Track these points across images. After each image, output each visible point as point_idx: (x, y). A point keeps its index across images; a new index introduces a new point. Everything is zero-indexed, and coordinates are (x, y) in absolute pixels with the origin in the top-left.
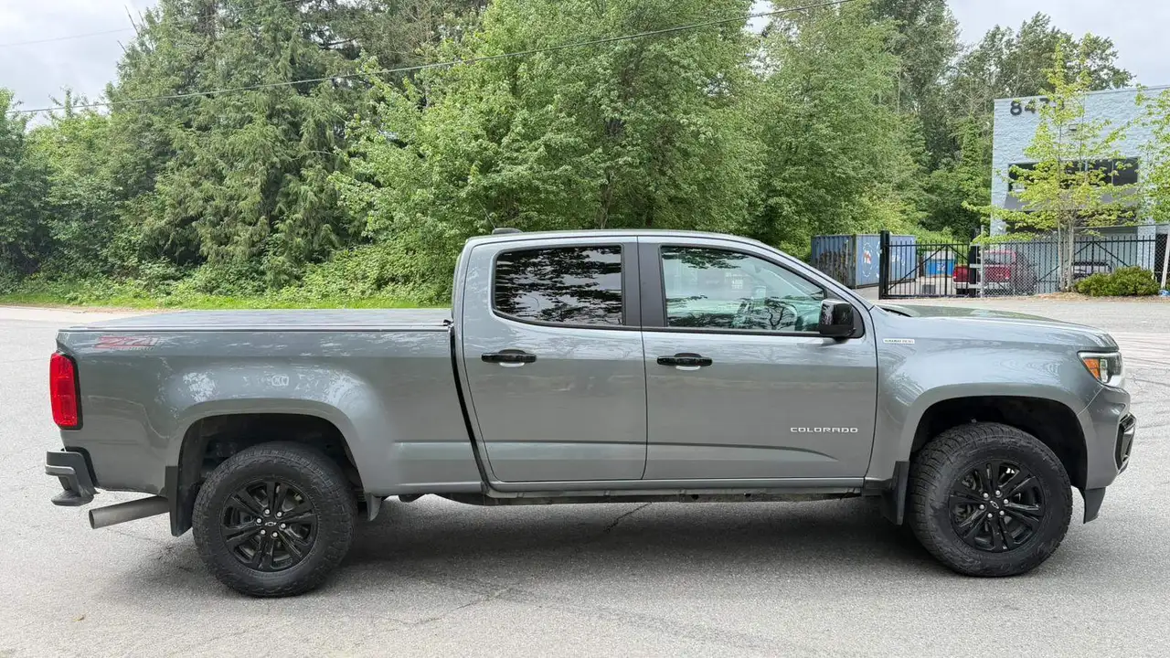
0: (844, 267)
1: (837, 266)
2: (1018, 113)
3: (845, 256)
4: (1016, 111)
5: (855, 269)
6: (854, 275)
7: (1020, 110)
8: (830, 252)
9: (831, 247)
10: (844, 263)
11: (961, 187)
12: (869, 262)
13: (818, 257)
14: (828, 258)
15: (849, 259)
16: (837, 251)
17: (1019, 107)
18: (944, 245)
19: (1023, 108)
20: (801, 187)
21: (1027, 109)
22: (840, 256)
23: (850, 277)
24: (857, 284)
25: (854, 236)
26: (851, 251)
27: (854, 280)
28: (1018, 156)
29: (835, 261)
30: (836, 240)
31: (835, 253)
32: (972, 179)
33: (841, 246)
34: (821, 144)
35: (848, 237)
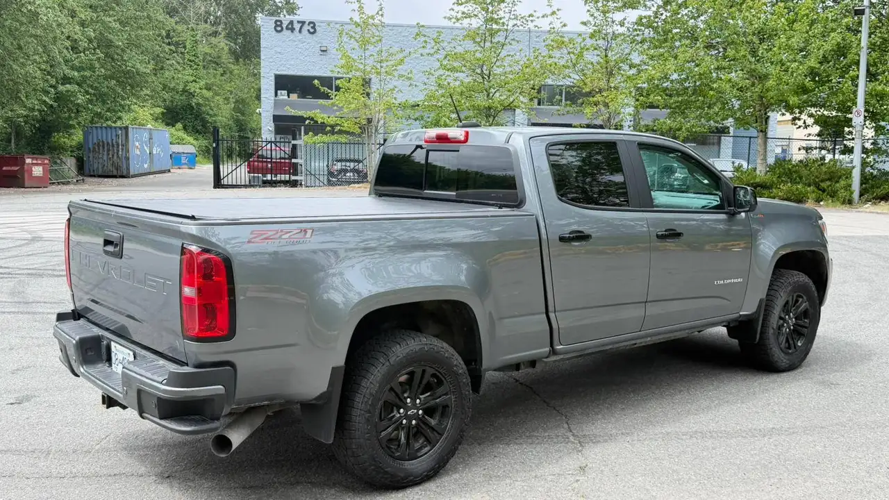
0: (118, 157)
1: (111, 156)
2: (280, 31)
3: (118, 147)
4: (279, 29)
5: (129, 159)
6: (128, 165)
7: (282, 29)
8: (103, 142)
9: (104, 138)
10: (118, 154)
11: (188, 88)
12: (138, 153)
13: (91, 146)
14: (101, 148)
15: (122, 149)
16: (110, 142)
17: (281, 26)
18: (269, 142)
19: (284, 26)
20: (90, 77)
21: (287, 28)
22: (113, 146)
23: (125, 167)
24: (131, 173)
25: (126, 128)
26: (124, 142)
27: (128, 169)
28: (282, 68)
29: (108, 150)
30: (99, 130)
31: (108, 144)
32: (195, 81)
33: (114, 138)
34: (111, 37)
35: (120, 128)
